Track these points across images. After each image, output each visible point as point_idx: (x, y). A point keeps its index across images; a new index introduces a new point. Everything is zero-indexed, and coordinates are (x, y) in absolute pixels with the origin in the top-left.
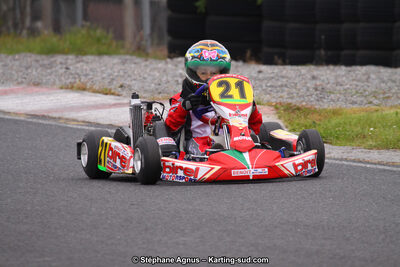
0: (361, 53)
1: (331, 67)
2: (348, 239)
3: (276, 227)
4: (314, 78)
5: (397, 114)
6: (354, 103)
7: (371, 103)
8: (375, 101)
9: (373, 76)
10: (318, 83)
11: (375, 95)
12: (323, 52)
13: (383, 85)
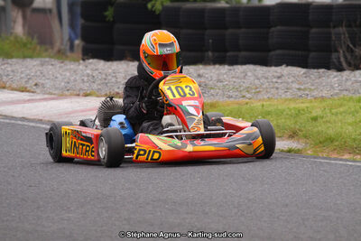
0: (243, 54)
1: (217, 66)
2: (207, 213)
3: (148, 204)
4: (199, 76)
5: (263, 106)
6: (230, 97)
7: (244, 97)
8: (248, 95)
9: (249, 74)
10: (203, 80)
11: (248, 89)
12: (210, 54)
13: (256, 81)
